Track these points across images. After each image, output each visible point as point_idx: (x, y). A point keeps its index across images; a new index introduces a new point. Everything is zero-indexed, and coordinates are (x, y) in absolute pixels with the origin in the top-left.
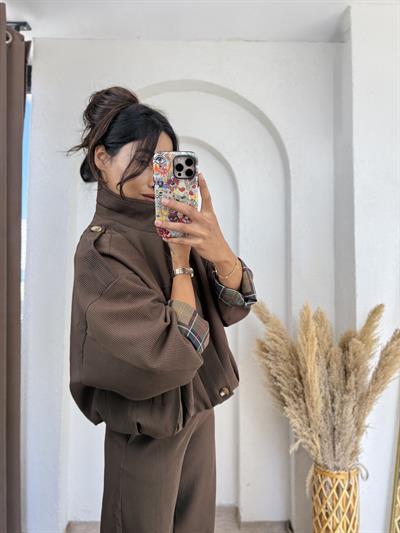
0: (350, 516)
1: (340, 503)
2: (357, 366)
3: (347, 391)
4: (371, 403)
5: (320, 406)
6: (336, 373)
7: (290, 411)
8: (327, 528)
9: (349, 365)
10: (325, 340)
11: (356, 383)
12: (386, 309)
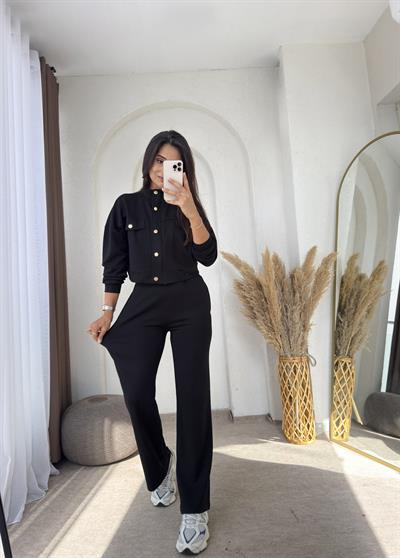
0: (303, 386)
1: (296, 378)
6: (288, 294)
7: (259, 322)
8: (290, 397)
9: (295, 287)
10: (280, 273)
11: (300, 297)
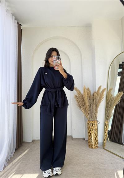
0: (95, 130)
1: (93, 128)
2: (95, 98)
3: (94, 104)
4: (98, 106)
5: (88, 107)
6: (91, 100)
7: (82, 109)
8: (91, 133)
9: (94, 98)
10: (89, 94)
11: (95, 102)
12: (102, 86)
